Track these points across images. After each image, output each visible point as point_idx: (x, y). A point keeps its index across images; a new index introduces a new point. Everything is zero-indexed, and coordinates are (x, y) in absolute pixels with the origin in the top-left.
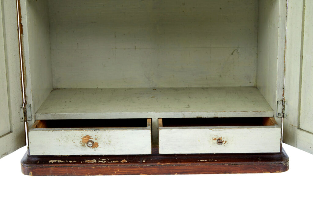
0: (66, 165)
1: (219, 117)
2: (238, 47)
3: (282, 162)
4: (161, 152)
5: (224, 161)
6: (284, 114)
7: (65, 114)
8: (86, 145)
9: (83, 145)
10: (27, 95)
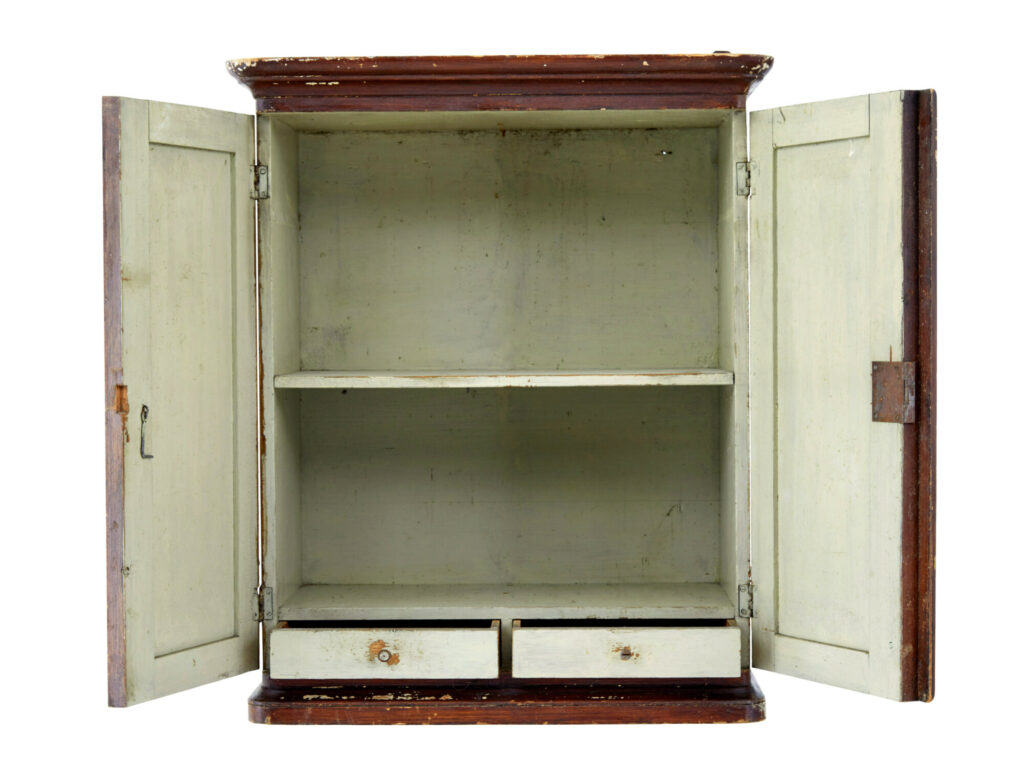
0: (335, 703)
1: (630, 617)
2: (680, 501)
3: (749, 702)
4: (517, 673)
5: (637, 699)
6: (752, 610)
7: (336, 611)
8: (376, 659)
9: (371, 660)
10: (266, 570)
